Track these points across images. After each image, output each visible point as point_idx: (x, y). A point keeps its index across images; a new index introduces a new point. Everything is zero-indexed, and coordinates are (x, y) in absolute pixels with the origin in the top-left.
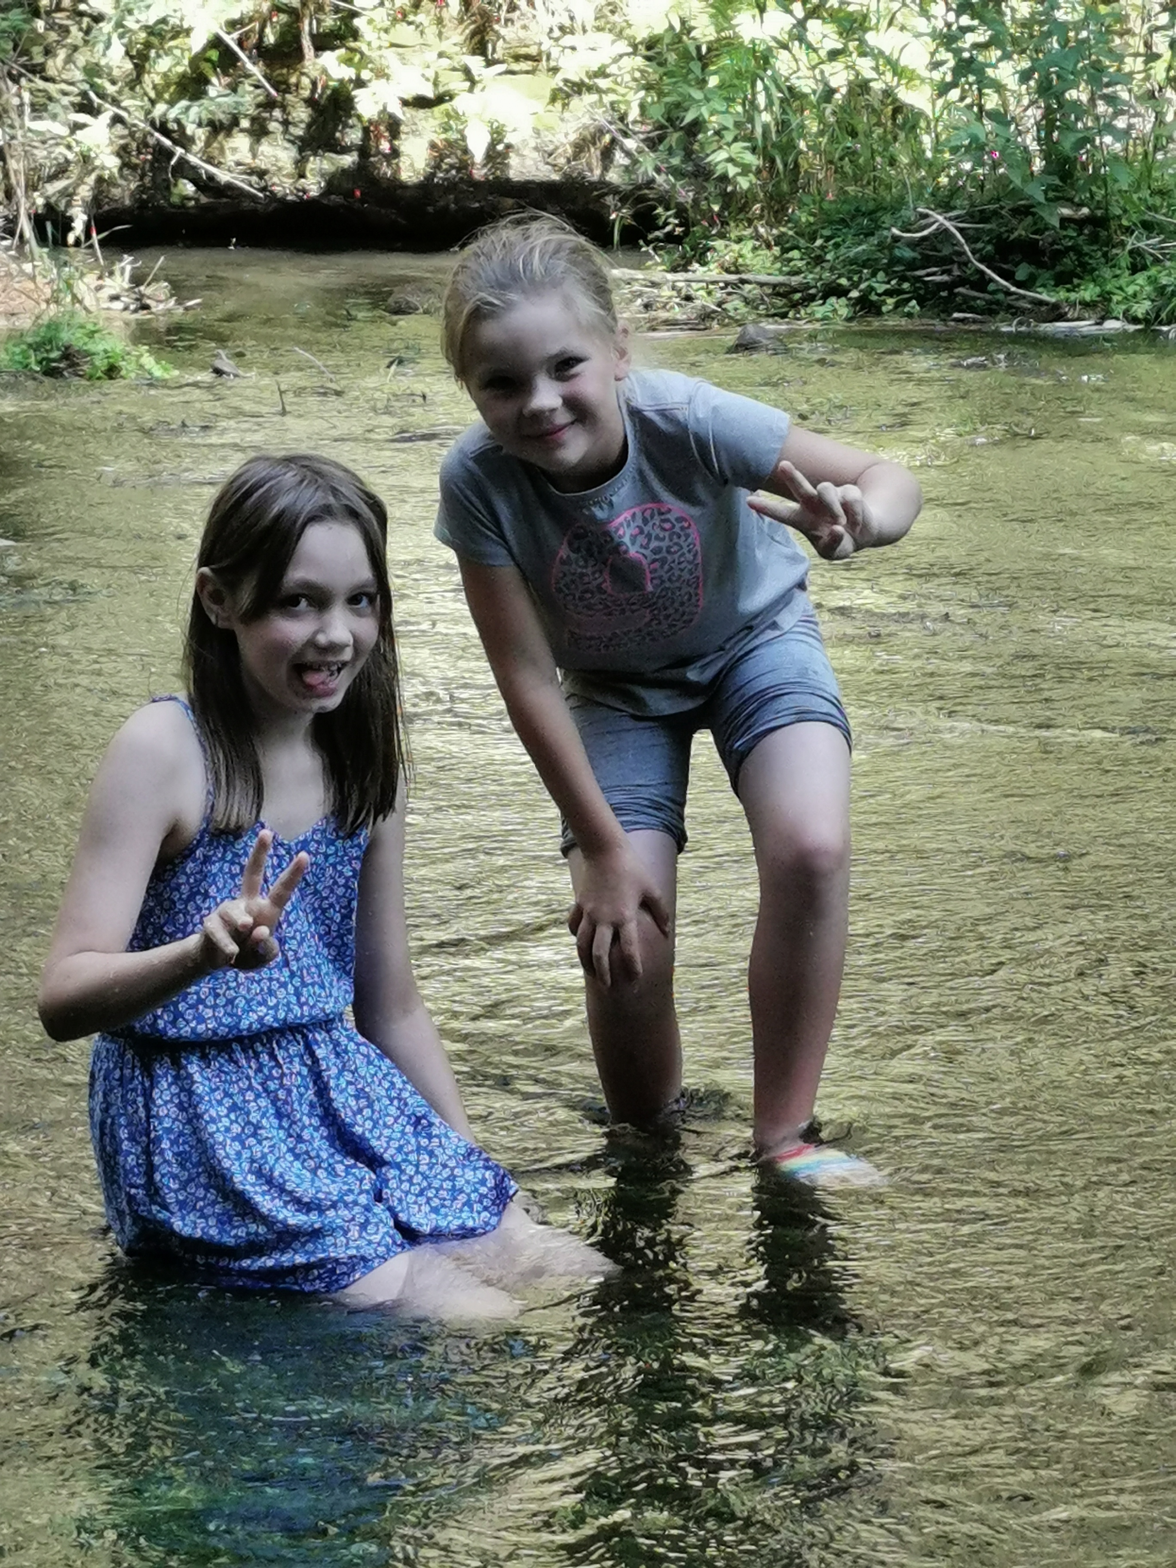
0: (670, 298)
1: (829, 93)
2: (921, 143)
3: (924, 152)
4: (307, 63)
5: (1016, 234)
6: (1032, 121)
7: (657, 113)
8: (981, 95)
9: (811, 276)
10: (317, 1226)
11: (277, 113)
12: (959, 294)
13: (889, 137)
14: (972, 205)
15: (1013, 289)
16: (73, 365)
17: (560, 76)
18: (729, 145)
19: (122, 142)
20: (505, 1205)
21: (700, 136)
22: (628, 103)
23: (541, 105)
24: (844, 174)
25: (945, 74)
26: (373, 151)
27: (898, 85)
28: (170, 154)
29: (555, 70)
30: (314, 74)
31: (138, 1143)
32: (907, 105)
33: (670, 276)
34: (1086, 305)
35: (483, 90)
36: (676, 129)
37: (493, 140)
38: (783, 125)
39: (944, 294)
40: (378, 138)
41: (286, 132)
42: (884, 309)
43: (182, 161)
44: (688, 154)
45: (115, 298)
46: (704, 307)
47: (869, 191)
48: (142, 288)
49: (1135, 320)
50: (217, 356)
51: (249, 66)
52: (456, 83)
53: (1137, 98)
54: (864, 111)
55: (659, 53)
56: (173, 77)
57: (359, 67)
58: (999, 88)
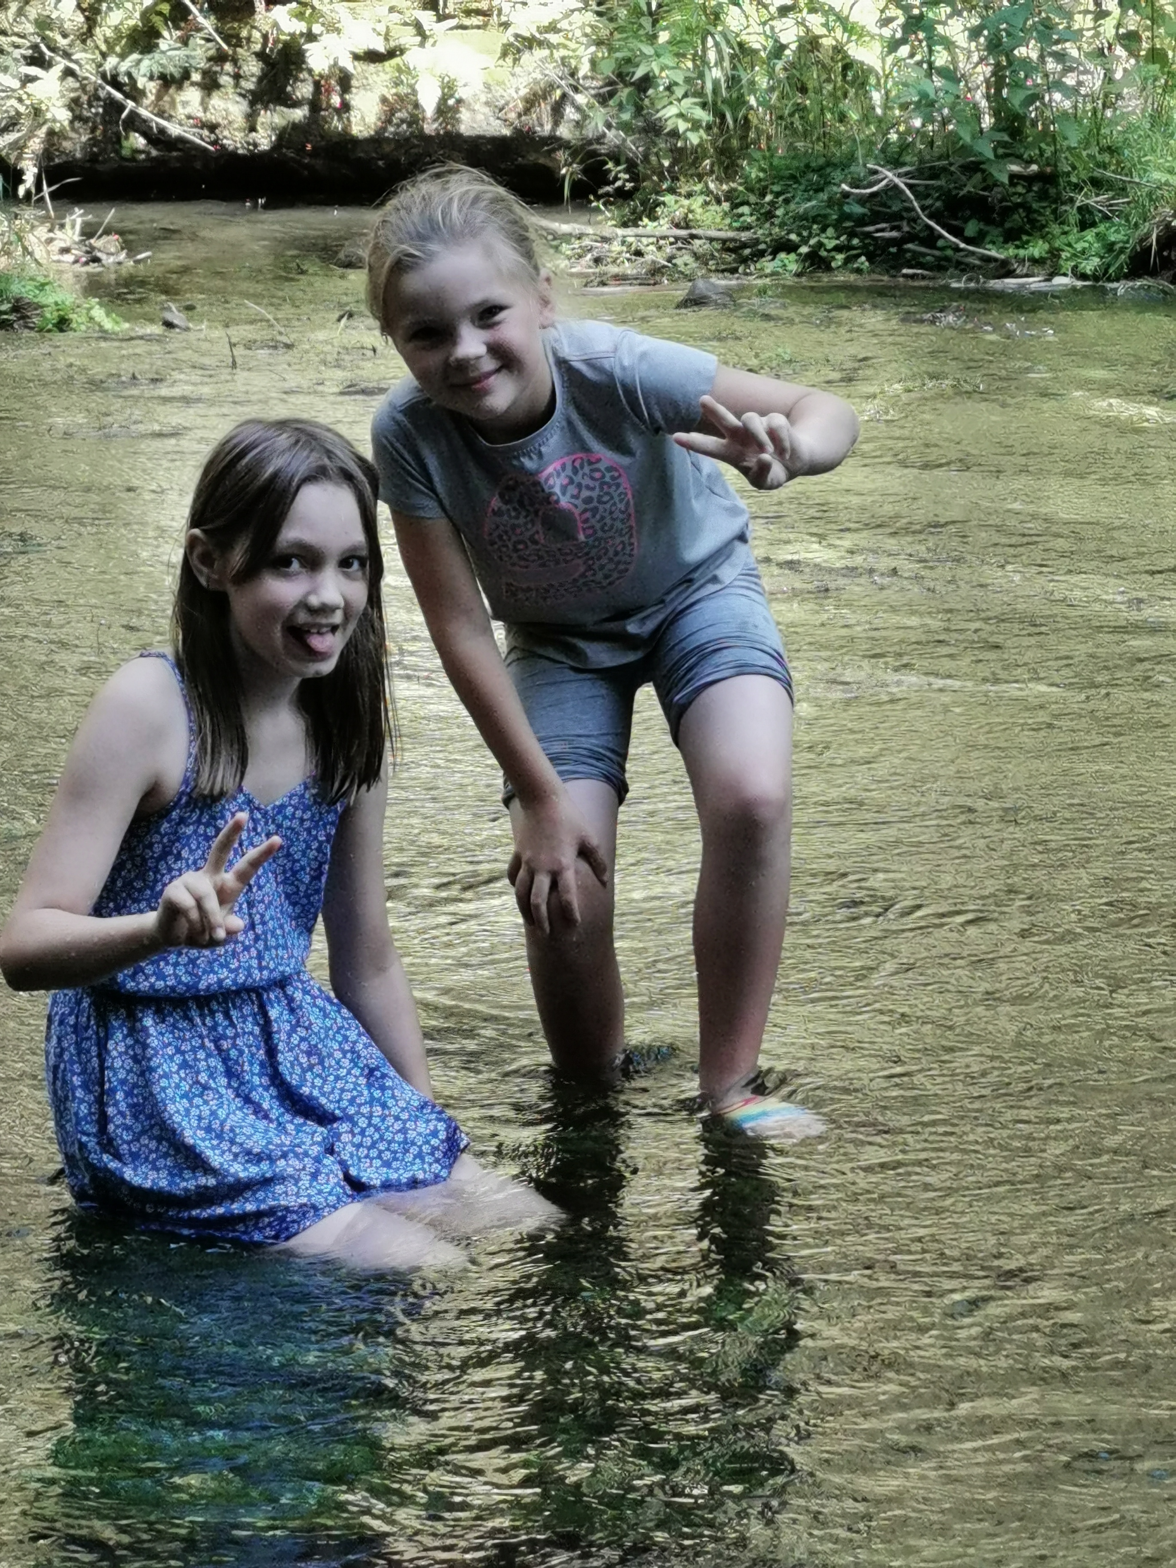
0: (620, 253)
1: (779, 49)
2: (871, 99)
3: (874, 109)
4: (257, 17)
5: (966, 190)
6: (981, 78)
7: (608, 69)
8: (931, 52)
9: (760, 232)
10: (268, 1175)
11: (228, 67)
12: (909, 250)
13: (839, 93)
14: (921, 161)
15: (962, 245)
16: (24, 317)
17: (511, 31)
18: (679, 101)
19: (72, 95)
20: (456, 1158)
21: (651, 92)
22: (579, 58)
23: (492, 60)
24: (795, 132)
25: (895, 29)
26: (324, 106)
27: (849, 41)
28: (121, 108)
29: (506, 25)
30: (266, 28)
31: (91, 1092)
32: (857, 62)
33: (620, 232)
34: (1034, 261)
35: (434, 45)
36: (626, 84)
37: (444, 94)
38: (733, 81)
39: (893, 250)
40: (329, 92)
41: (237, 85)
42: (833, 264)
43: (133, 115)
44: (639, 109)
45: (65, 251)
46: (654, 262)
47: (819, 147)
48: (92, 241)
49: (1083, 277)
50: (169, 309)
51: (201, 19)
52: (407, 37)
53: (1087, 55)
54: (814, 68)
55: (609, 9)
56: (124, 29)
57: (310, 22)
58: (948, 44)
